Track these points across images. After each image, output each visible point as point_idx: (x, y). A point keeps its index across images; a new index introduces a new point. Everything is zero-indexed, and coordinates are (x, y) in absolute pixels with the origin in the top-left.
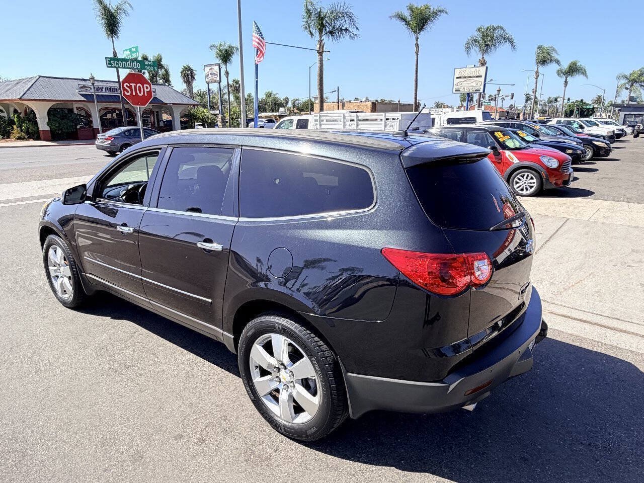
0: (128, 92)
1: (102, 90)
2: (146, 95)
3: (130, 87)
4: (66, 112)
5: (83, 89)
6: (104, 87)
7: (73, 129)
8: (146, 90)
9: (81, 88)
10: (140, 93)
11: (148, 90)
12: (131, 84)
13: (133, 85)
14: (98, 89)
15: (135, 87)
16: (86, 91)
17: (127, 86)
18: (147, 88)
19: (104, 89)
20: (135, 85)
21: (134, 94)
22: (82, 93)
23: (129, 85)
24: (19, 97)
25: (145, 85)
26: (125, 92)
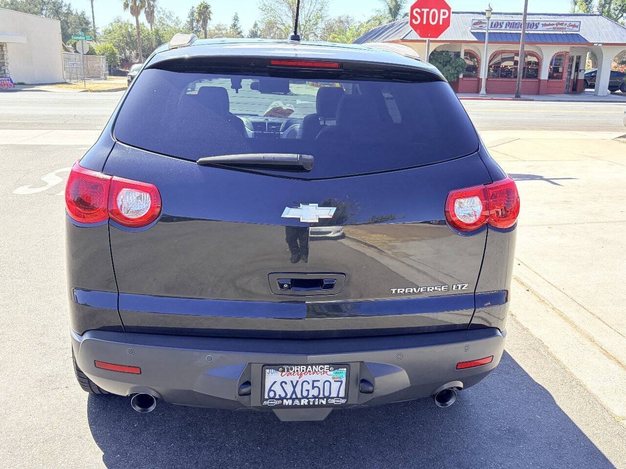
0: (416, 20)
1: (501, 26)
2: (441, 23)
3: (421, 14)
4: (453, 56)
5: (478, 26)
6: (505, 22)
7: (454, 78)
8: (442, 17)
9: (474, 24)
10: (433, 21)
11: (446, 17)
12: (423, 10)
13: (425, 10)
14: (498, 24)
15: (428, 13)
16: (481, 28)
17: (417, 12)
18: (444, 14)
19: (504, 26)
20: (428, 10)
21: (425, 22)
22: (476, 31)
23: (419, 11)
24: (402, 37)
25: (442, 11)
26: (414, 21)
